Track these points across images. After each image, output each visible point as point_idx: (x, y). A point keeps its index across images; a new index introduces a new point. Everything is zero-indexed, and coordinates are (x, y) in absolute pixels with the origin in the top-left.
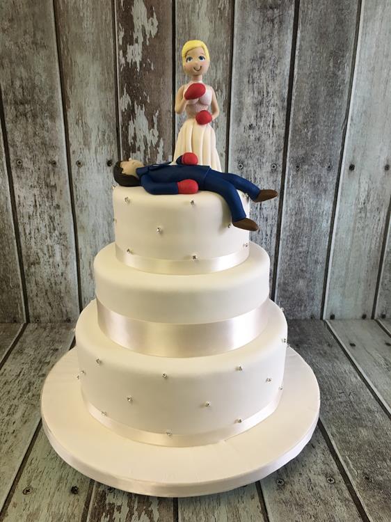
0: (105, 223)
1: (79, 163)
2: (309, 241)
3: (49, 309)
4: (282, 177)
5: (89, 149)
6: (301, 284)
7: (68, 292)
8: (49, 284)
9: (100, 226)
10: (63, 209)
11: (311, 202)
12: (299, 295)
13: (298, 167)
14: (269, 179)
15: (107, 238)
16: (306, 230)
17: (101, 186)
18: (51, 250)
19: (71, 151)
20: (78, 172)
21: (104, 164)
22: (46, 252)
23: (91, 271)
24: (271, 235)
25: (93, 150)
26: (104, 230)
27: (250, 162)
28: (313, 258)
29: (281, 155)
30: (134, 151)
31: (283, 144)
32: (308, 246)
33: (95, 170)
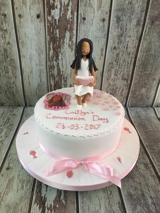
0: (37, 53)
1: (20, 16)
2: (152, 68)
3: (8, 100)
4: (142, 28)
5: (26, 6)
6: (144, 90)
7: (17, 92)
8: (7, 87)
9: (34, 56)
10: (12, 45)
11: (157, 44)
12: (141, 96)
13: (152, 22)
14: (134, 30)
15: (38, 63)
16: (151, 61)
17: (34, 31)
18: (6, 68)
19: (15, 7)
20: (20, 22)
21: (35, 17)
22: (3, 70)
23: (29, 82)
24: (130, 63)
25: (28, 8)
26: (36, 58)
27: (124, 18)
28: (153, 77)
29: (144, 14)
30: (53, 9)
31: (146, 7)
32: (151, 71)
33: (30, 21)
